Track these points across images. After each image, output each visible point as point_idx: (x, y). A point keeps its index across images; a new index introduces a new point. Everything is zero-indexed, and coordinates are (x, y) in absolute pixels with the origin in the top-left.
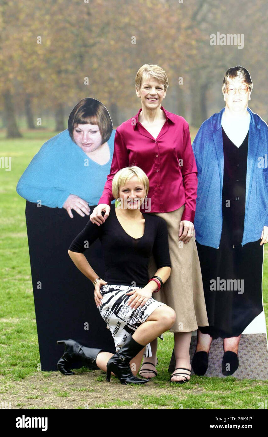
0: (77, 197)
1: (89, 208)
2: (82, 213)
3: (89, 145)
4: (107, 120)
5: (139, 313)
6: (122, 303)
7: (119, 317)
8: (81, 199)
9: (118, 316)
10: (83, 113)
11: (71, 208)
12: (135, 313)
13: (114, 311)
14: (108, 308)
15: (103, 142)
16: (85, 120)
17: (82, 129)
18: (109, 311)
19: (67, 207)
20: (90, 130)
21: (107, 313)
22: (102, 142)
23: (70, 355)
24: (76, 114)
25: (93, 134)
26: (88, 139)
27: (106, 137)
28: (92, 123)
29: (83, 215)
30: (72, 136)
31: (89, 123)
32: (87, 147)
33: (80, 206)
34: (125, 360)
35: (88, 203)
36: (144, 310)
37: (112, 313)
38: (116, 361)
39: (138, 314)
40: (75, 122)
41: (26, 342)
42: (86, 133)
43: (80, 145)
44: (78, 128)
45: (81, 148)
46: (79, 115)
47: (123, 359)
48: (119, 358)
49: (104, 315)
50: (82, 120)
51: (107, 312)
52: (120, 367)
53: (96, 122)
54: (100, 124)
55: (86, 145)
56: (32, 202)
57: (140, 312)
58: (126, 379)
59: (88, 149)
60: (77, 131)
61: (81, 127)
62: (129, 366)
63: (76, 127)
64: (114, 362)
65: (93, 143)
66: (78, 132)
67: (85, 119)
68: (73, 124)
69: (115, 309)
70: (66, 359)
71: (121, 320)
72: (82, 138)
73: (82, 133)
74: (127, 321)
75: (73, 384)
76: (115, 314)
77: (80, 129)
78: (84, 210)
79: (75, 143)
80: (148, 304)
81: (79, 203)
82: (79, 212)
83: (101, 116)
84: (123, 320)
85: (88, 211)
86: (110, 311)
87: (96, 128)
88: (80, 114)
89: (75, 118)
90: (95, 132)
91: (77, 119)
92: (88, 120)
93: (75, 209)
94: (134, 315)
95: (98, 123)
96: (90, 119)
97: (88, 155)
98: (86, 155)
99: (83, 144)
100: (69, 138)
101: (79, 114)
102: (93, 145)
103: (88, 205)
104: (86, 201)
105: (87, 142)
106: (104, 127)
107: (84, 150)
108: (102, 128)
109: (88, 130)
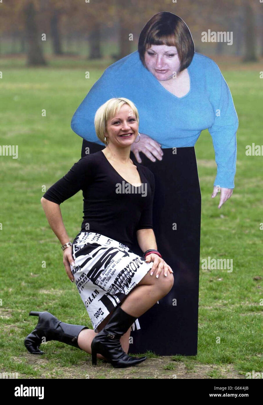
0: (146, 136)
1: (162, 151)
2: (153, 157)
3: (164, 72)
4: (187, 41)
5: (124, 281)
6: (103, 268)
7: (97, 285)
8: (152, 140)
9: (97, 283)
10: (157, 31)
11: (139, 151)
12: (119, 280)
13: (90, 277)
14: (83, 274)
15: (182, 68)
16: (160, 40)
17: (155, 51)
18: (84, 277)
19: (134, 149)
20: (166, 52)
21: (81, 279)
22: (180, 68)
23: (44, 330)
24: (148, 31)
25: (170, 58)
26: (163, 63)
27: (186, 62)
28: (169, 44)
29: (154, 160)
30: (143, 59)
31: (165, 43)
32: (162, 74)
33: (150, 149)
34: (115, 337)
35: (161, 144)
36: (131, 277)
37: (87, 280)
38: (103, 340)
39: (122, 282)
40: (147, 42)
41: (74, 319)
42: (160, 56)
43: (153, 71)
44: (151, 49)
45: (154, 76)
46: (152, 33)
47: (112, 336)
48: (107, 335)
49: (78, 280)
50: (157, 39)
51: (82, 277)
52: (109, 346)
53: (174, 43)
54: (178, 46)
55: (160, 72)
56: (89, 141)
57: (126, 279)
58: (118, 361)
59: (163, 76)
60: (150, 54)
61: (155, 48)
62: (119, 344)
63: (148, 48)
64: (101, 341)
65: (169, 69)
66: (152, 54)
67: (160, 38)
68: (144, 44)
69: (91, 275)
70: (38, 336)
71: (100, 288)
72: (155, 62)
73: (156, 56)
74: (107, 290)
75: (136, 373)
76: (92, 281)
77: (154, 51)
78: (155, 153)
79: (147, 68)
80: (135, 269)
81: (149, 145)
82: (149, 156)
83: (181, 35)
84: (102, 289)
85: (160, 155)
86: (86, 277)
87: (173, 50)
88: (154, 32)
89: (147, 38)
90: (172, 55)
91: (150, 38)
92: (164, 40)
93: (144, 151)
94: (118, 283)
95: (177, 44)
96: (166, 39)
97: (163, 84)
98: (161, 85)
99: (157, 71)
100: (140, 63)
101: (152, 31)
102: (169, 72)
103: (161, 148)
104: (158, 143)
105: (161, 68)
106: (183, 49)
107: (157, 77)
108: (182, 51)
109: (164, 53)
